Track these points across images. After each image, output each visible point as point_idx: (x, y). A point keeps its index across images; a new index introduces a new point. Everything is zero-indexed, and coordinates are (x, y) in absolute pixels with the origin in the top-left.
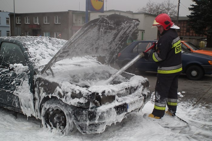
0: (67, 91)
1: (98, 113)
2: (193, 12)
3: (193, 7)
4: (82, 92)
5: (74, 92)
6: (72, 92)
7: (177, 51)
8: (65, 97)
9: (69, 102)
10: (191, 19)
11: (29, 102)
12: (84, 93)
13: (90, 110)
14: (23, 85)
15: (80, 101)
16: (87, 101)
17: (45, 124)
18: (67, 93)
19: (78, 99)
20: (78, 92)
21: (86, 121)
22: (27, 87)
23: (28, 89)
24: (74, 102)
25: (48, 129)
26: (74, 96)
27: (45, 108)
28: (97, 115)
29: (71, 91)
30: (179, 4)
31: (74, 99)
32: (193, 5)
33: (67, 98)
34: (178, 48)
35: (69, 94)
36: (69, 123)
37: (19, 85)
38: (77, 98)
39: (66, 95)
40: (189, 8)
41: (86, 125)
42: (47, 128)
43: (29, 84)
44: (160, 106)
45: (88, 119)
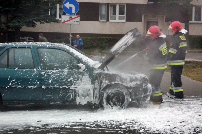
4: (137, 77)
7: (164, 53)
8: (125, 82)
9: (129, 85)
11: (88, 92)
12: (139, 78)
13: (143, 87)
14: (83, 79)
15: (137, 83)
16: (141, 82)
18: (126, 79)
20: (134, 78)
21: (142, 94)
23: (89, 82)
24: (132, 84)
25: (109, 107)
26: (132, 80)
27: (108, 93)
29: (129, 78)
33: (127, 83)
34: (165, 51)
37: (78, 80)
38: (134, 81)
41: (141, 97)
43: (90, 78)
44: (157, 93)
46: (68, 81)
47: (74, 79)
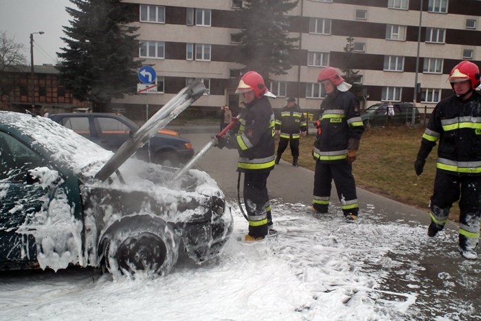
0: (168, 202)
1: (227, 224)
2: (66, 61)
3: (65, 52)
4: (196, 198)
5: (182, 201)
6: (179, 202)
8: (166, 213)
9: (176, 219)
10: (62, 73)
11: (67, 240)
12: (200, 199)
13: (212, 222)
14: (50, 208)
15: (197, 213)
16: (207, 210)
17: (119, 269)
18: (169, 204)
19: (191, 211)
20: (189, 200)
21: (208, 241)
22: (66, 212)
23: (68, 214)
24: (186, 216)
25: (126, 276)
26: (183, 207)
27: (120, 241)
28: (225, 228)
29: (177, 200)
30: (31, 43)
31: (184, 212)
32: (65, 49)
33: (171, 213)
35: (174, 205)
36: (173, 254)
37: (38, 209)
38: (189, 209)
39: (167, 208)
40: (57, 53)
41: (207, 246)
42: (124, 276)
43: (70, 203)
45: (212, 237)
46: (10, 214)
47: (26, 207)
